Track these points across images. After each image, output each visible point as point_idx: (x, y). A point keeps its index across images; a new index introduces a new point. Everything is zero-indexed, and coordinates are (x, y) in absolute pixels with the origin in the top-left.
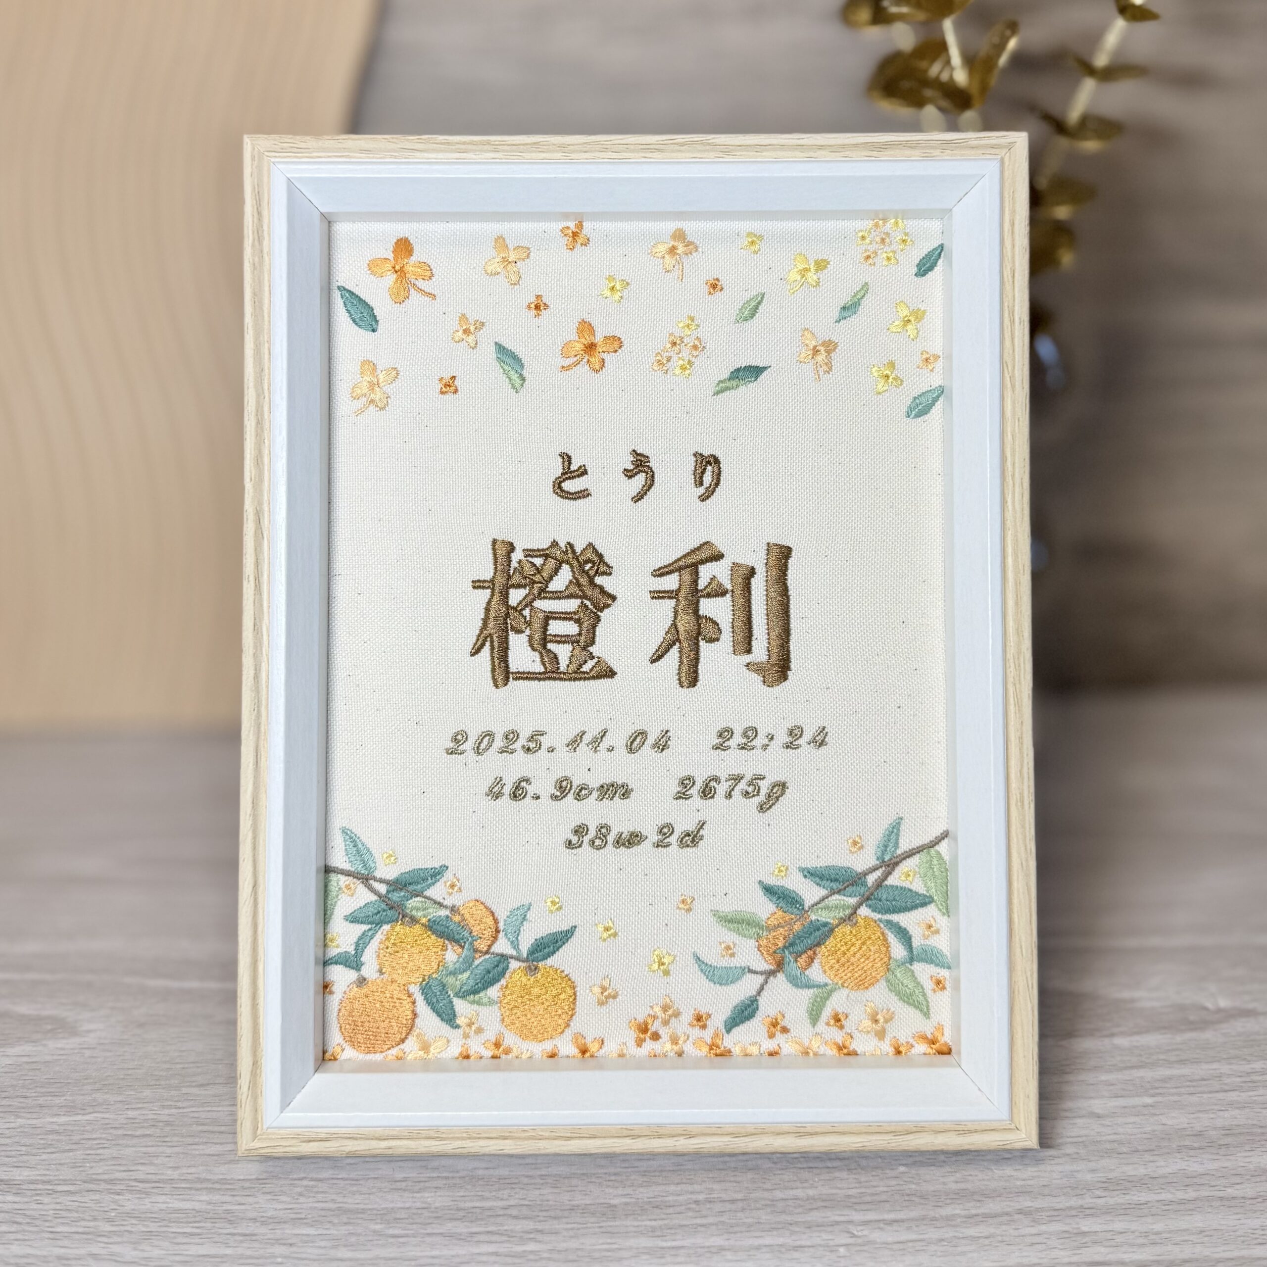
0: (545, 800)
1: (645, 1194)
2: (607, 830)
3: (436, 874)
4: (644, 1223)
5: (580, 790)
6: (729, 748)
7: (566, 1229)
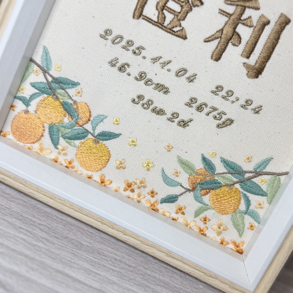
0: (132, 78)
1: (97, 246)
2: (152, 103)
3: (75, 84)
4: (90, 257)
5: (148, 81)
6: (218, 95)
7: (58, 244)
